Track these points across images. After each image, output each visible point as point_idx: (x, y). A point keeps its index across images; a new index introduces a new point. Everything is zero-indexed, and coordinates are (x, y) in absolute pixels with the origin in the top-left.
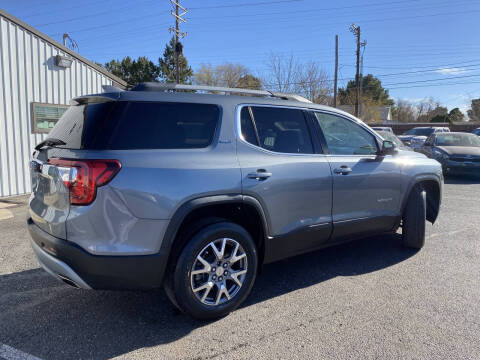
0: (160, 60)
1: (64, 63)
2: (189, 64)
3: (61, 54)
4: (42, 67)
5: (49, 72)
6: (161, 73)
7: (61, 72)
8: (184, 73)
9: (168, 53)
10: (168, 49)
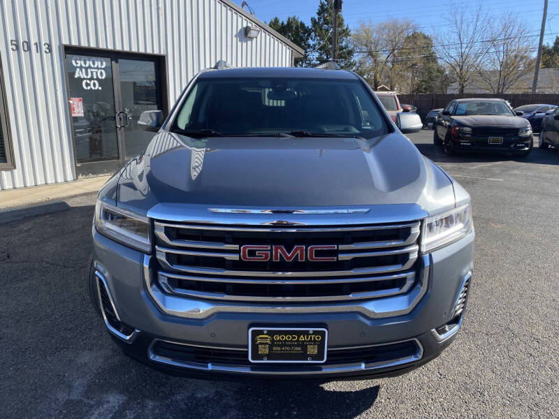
0: (313, 20)
1: (253, 33)
2: (345, 23)
3: (250, 25)
4: (234, 39)
5: (239, 43)
6: (313, 34)
7: (249, 42)
8: (340, 34)
9: (322, 10)
10: (322, 6)
